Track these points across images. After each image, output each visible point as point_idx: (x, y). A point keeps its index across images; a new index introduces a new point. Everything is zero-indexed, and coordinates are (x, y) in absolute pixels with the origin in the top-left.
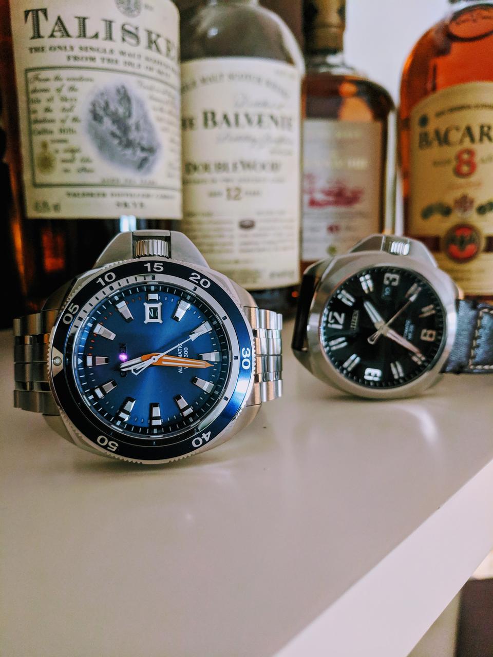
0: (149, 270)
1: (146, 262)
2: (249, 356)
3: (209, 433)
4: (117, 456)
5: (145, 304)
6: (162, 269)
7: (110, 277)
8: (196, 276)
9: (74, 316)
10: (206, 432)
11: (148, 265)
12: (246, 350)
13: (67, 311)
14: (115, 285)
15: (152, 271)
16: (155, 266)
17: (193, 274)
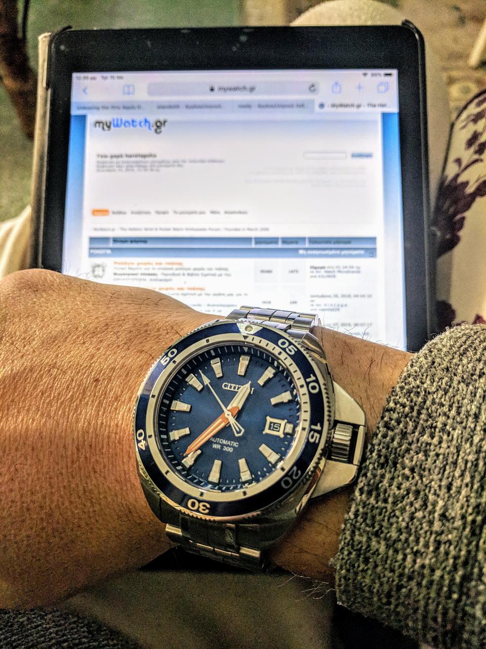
2: (200, 510)
3: (144, 448)
5: (286, 421)
6: (312, 441)
7: (314, 388)
8: (297, 474)
10: (146, 445)
12: (207, 508)
14: (304, 390)
15: (310, 430)
16: (316, 435)
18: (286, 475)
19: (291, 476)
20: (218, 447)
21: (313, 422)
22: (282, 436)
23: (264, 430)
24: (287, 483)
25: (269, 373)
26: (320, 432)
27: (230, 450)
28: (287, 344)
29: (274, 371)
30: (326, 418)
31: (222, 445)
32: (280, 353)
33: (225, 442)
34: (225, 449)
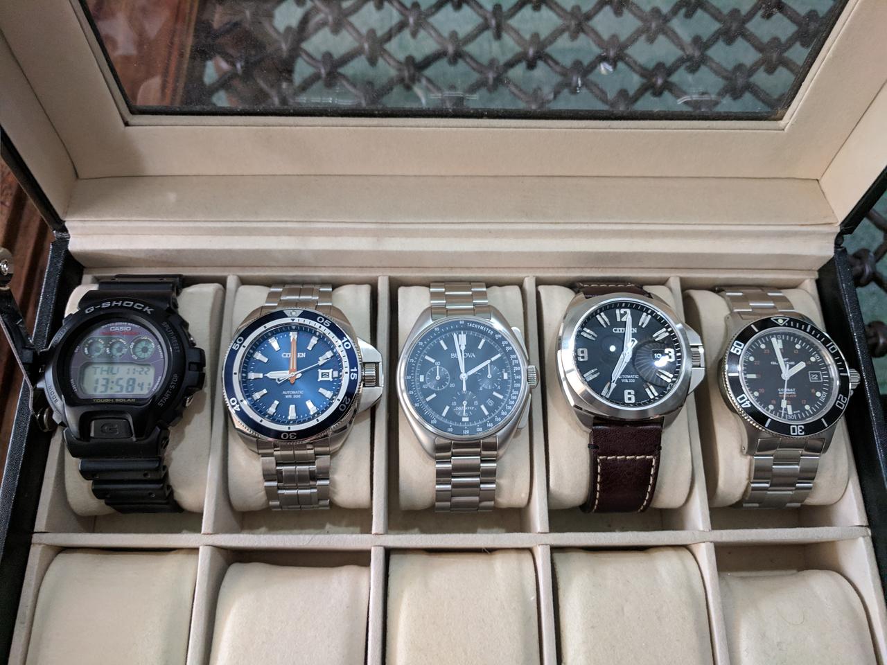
0: (352, 370)
1: (357, 368)
2: (291, 438)
3: (239, 409)
4: (229, 349)
5: (332, 370)
6: (353, 379)
7: (347, 345)
8: (348, 401)
9: (322, 324)
10: (240, 407)
11: (355, 370)
12: (295, 436)
13: (326, 319)
14: (342, 348)
15: (351, 372)
16: (355, 374)
17: (349, 399)
18: (341, 403)
19: (344, 403)
20: (290, 396)
21: (351, 367)
22: (331, 380)
23: (318, 378)
24: (342, 407)
25: (314, 341)
26: (357, 372)
27: (299, 396)
28: (323, 320)
29: (317, 339)
30: (359, 363)
31: (292, 395)
32: (320, 327)
33: (293, 392)
34: (295, 396)
